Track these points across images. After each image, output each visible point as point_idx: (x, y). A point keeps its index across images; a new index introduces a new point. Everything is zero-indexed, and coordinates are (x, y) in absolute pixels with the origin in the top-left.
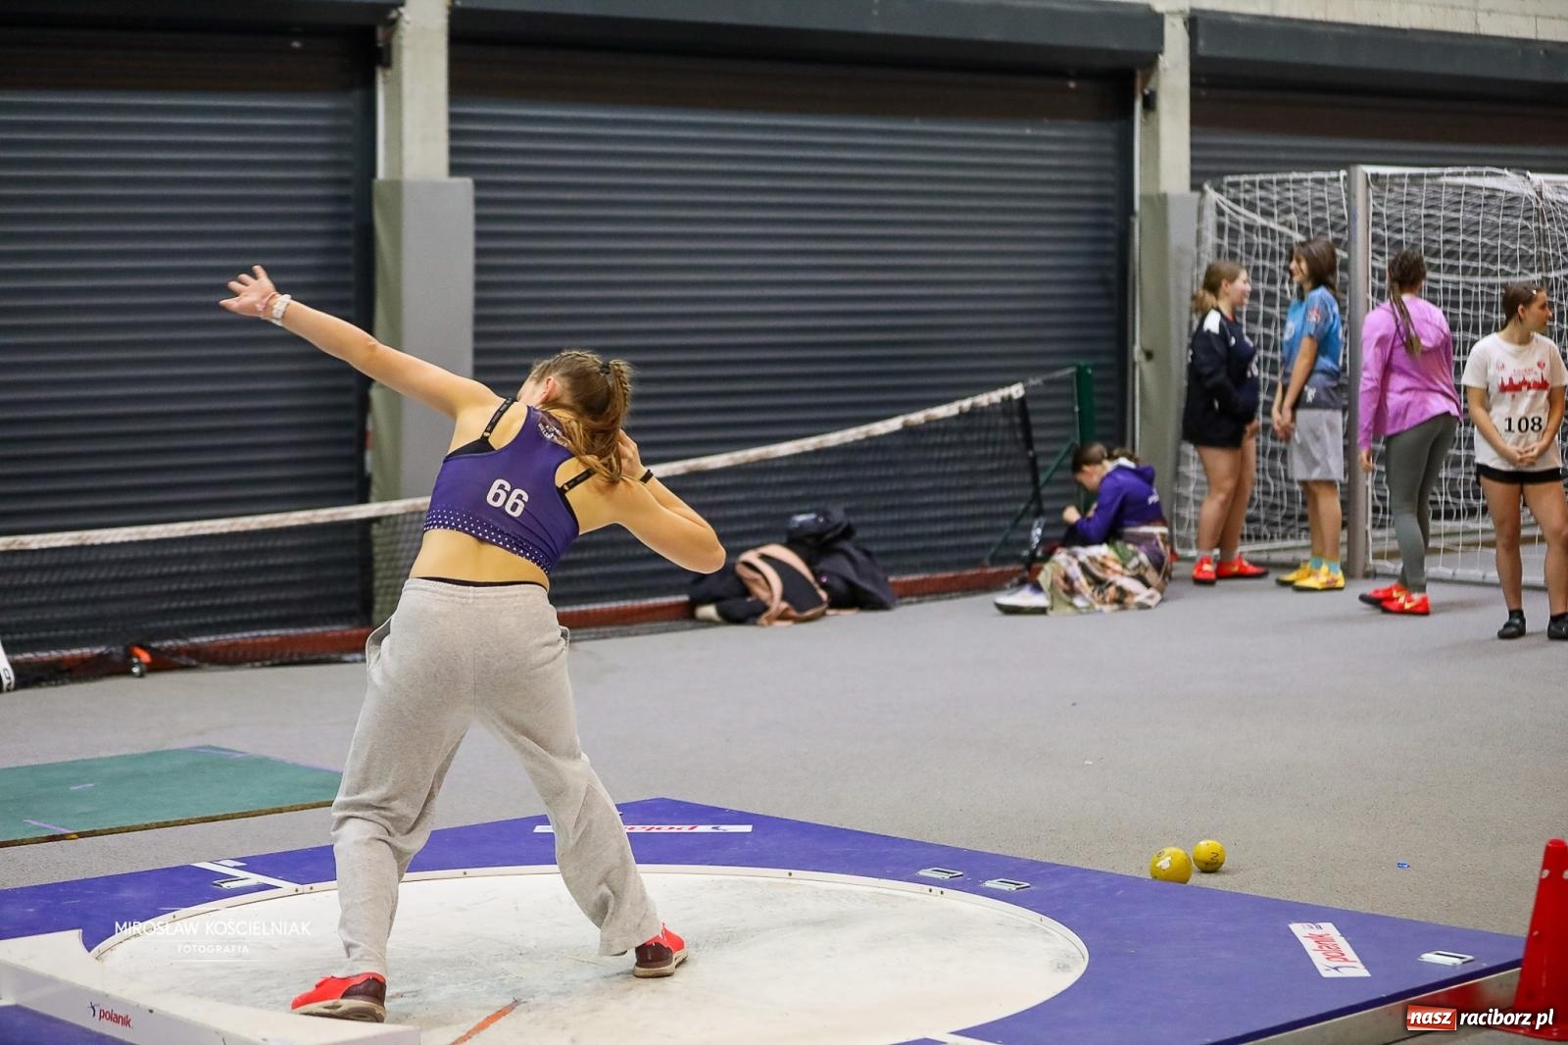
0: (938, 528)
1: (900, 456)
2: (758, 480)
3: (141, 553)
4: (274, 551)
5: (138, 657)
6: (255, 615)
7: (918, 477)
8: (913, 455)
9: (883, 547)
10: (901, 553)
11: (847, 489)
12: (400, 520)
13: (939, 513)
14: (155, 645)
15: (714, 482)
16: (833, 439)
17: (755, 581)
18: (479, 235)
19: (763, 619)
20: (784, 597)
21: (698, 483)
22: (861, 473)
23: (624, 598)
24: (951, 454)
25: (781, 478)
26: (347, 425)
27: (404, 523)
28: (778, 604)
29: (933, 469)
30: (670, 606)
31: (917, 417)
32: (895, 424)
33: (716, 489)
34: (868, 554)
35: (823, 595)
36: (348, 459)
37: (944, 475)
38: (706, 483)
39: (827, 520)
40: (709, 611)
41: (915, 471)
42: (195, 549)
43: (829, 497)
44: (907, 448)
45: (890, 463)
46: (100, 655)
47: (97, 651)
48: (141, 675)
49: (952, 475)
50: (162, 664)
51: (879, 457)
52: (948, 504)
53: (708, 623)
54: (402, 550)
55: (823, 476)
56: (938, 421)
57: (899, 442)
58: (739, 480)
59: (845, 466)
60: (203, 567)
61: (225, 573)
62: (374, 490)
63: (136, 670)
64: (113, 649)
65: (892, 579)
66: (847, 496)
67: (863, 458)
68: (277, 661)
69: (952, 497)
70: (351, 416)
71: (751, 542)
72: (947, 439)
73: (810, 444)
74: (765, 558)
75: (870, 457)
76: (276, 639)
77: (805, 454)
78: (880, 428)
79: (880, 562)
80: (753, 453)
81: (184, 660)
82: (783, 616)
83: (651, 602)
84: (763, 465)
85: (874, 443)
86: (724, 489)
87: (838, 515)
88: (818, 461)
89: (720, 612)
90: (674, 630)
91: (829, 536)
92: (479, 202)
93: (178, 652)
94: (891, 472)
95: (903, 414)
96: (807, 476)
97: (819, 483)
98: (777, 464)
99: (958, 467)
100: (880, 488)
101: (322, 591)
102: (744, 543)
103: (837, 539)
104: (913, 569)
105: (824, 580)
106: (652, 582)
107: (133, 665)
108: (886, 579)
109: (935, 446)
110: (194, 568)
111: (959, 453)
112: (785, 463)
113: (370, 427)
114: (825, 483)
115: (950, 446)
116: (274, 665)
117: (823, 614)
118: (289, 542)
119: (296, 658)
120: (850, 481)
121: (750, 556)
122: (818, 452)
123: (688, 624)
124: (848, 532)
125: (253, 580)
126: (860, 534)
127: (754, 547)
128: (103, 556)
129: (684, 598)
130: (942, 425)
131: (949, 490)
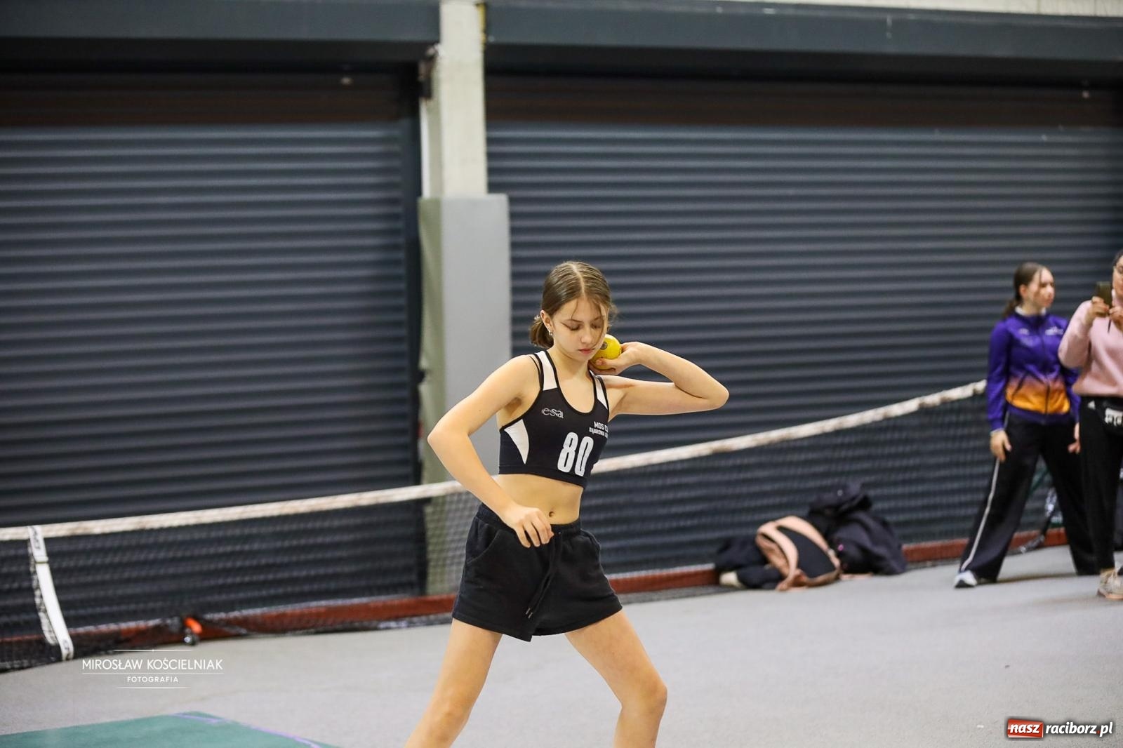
0: (956, 499)
1: (917, 435)
2: (780, 459)
3: (197, 535)
4: (322, 531)
5: (190, 628)
6: (306, 588)
7: (933, 453)
8: (929, 433)
9: (902, 517)
10: (920, 522)
11: (866, 465)
12: (448, 499)
13: (956, 485)
14: (209, 616)
15: (738, 461)
16: (852, 420)
17: (771, 550)
18: (514, 245)
19: (783, 585)
20: (799, 566)
21: (723, 463)
22: (879, 451)
23: (654, 567)
24: (966, 431)
25: (803, 457)
26: (403, 416)
27: (451, 502)
28: (792, 571)
29: (950, 445)
30: (696, 574)
31: (933, 399)
32: (911, 405)
33: (740, 468)
34: (885, 524)
35: (836, 562)
36: (403, 447)
37: (960, 451)
38: (731, 462)
39: (845, 494)
40: (730, 578)
41: (931, 447)
42: (247, 531)
43: (848, 473)
44: (922, 427)
45: (907, 441)
46: (157, 628)
47: (152, 623)
48: (193, 644)
49: (966, 451)
50: (212, 633)
51: (896, 435)
52: (964, 477)
53: (730, 588)
54: (450, 527)
55: (843, 453)
56: (953, 402)
57: (915, 422)
58: (763, 459)
59: (865, 444)
60: (256, 546)
61: (277, 551)
62: (426, 474)
63: (188, 639)
64: (169, 621)
65: (905, 547)
66: (866, 472)
67: (882, 437)
68: (321, 629)
69: (968, 471)
70: (406, 409)
71: (769, 515)
72: (962, 418)
73: (829, 425)
74: (782, 529)
75: (889, 436)
76: (322, 610)
77: (825, 435)
78: (897, 410)
79: (898, 532)
80: (776, 435)
81: (233, 631)
82: (797, 583)
83: (678, 570)
84: (785, 445)
85: (891, 423)
86: (747, 467)
87: (855, 488)
88: (839, 440)
89: (740, 578)
90: (702, 595)
91: (845, 507)
92: (513, 216)
93: (229, 623)
94: (908, 449)
95: (920, 396)
96: (828, 454)
97: (839, 460)
98: (798, 444)
99: (972, 444)
100: (898, 463)
101: (368, 565)
102: (763, 516)
103: (851, 510)
104: (932, 536)
105: (841, 547)
106: (680, 552)
107: (185, 635)
108: (900, 547)
109: (950, 425)
110: (247, 547)
111: (973, 430)
112: (806, 443)
113: (421, 418)
114: (845, 460)
115: (965, 424)
116: (318, 633)
117: (837, 579)
118: (336, 523)
119: (339, 627)
120: (869, 458)
121: (769, 529)
122: (838, 433)
123: (711, 589)
124: (865, 504)
125: (303, 557)
126: (878, 506)
127: (773, 520)
128: (161, 539)
129: (709, 566)
130: (956, 405)
131: (965, 464)
